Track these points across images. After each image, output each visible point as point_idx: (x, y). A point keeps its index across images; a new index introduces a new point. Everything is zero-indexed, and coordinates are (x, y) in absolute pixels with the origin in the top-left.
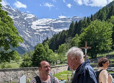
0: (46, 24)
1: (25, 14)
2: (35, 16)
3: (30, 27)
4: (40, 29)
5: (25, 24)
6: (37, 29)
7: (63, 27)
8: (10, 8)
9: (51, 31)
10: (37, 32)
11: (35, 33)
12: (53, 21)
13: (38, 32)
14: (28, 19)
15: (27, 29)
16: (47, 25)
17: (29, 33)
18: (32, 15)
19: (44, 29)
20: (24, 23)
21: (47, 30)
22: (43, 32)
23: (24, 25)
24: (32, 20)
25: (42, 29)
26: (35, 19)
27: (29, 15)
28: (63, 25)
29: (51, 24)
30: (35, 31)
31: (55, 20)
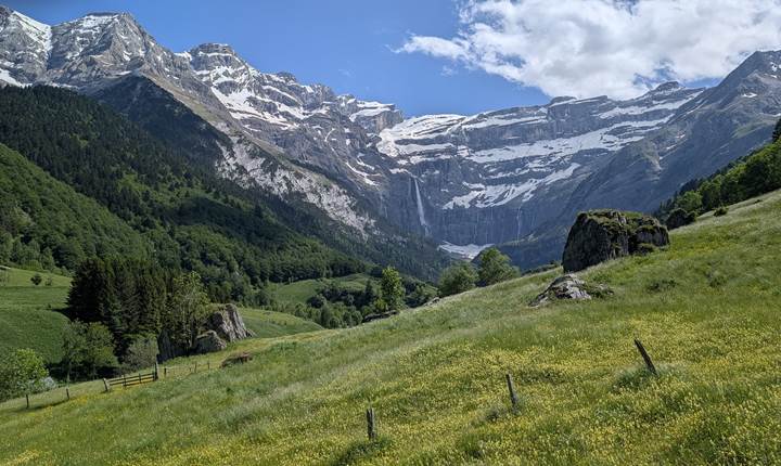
0: (437, 134)
1: (351, 101)
2: (392, 108)
3: (373, 147)
4: (414, 154)
5: (350, 136)
6: (401, 157)
7: (509, 142)
8: (291, 83)
9: (460, 160)
10: (401, 167)
11: (394, 171)
12: (467, 123)
13: (404, 167)
14: (364, 118)
15: (361, 155)
16: (440, 140)
17: (369, 172)
18: (379, 105)
19: (430, 154)
20: (347, 130)
21: (443, 157)
22: (423, 166)
23: (348, 142)
24: (380, 122)
25: (421, 154)
26: (391, 119)
27: (368, 104)
28: (509, 136)
29: (458, 132)
30: (392, 162)
31: (475, 117)
